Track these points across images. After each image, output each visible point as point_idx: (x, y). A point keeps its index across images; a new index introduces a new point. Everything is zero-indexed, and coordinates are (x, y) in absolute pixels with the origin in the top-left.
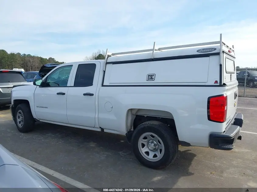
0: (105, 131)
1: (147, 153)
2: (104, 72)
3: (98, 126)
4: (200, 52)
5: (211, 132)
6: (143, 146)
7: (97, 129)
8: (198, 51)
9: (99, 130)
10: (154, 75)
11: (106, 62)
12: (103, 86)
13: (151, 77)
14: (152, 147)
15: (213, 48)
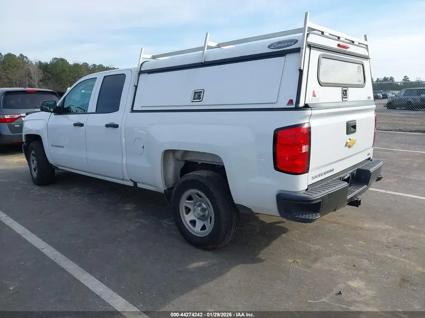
0: (139, 185)
1: (193, 223)
2: (136, 87)
3: (128, 179)
4: (273, 49)
5: (278, 191)
6: (188, 210)
7: (126, 182)
8: (269, 47)
9: (131, 184)
10: (202, 92)
11: (138, 71)
12: (133, 111)
13: (198, 95)
14: (198, 214)
15: (293, 40)
